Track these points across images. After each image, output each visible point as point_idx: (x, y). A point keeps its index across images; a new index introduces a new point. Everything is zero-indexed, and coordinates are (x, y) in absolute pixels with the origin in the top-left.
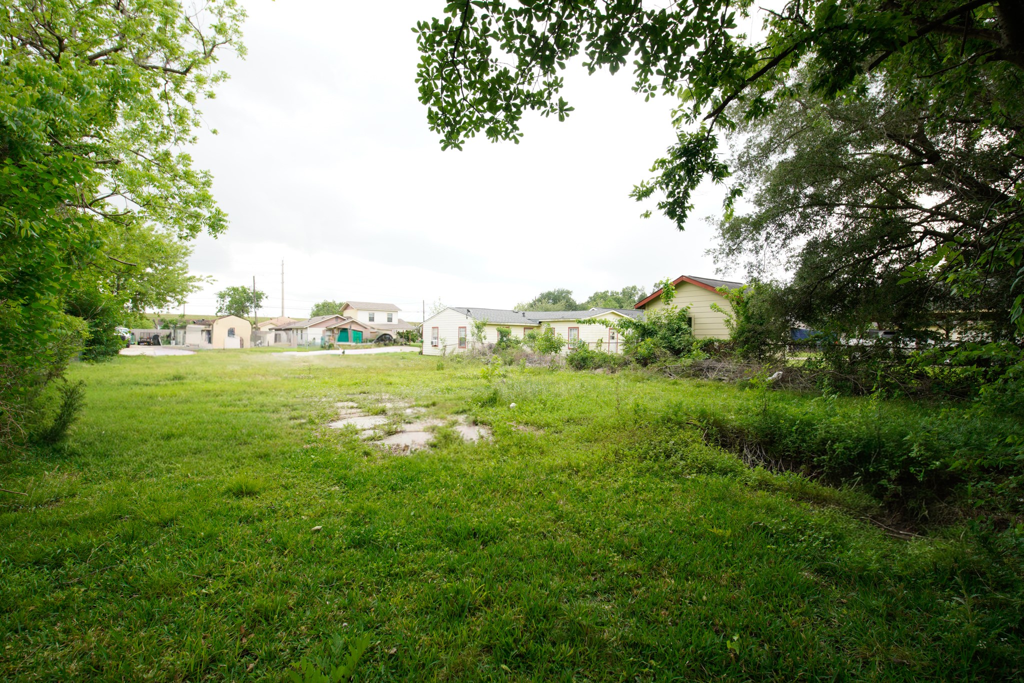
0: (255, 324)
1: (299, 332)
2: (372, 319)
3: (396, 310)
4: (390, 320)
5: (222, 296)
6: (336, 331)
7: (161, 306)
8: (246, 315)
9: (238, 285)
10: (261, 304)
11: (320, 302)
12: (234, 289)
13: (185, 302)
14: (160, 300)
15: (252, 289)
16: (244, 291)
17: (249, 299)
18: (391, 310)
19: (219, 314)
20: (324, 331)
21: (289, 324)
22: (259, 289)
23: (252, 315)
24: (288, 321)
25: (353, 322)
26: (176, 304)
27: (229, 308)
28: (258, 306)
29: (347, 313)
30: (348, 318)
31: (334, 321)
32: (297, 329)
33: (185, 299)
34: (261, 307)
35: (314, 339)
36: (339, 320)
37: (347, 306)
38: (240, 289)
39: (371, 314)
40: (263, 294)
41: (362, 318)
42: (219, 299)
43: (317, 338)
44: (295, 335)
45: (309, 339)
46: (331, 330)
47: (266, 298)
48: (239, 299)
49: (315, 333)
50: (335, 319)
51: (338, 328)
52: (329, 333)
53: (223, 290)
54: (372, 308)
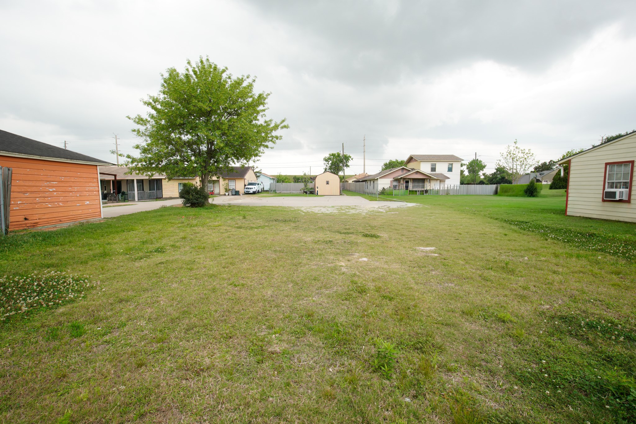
0: (343, 178)
1: (372, 182)
2: (433, 169)
3: (456, 160)
4: (450, 170)
5: (326, 160)
6: (402, 182)
8: (339, 173)
9: (335, 152)
10: (349, 164)
11: (388, 161)
12: (333, 155)
15: (343, 154)
16: (338, 156)
17: (341, 161)
18: (451, 159)
20: (391, 182)
22: (347, 153)
23: (342, 172)
25: (418, 173)
27: (330, 168)
29: (411, 165)
30: (413, 169)
31: (400, 173)
32: (370, 180)
34: (348, 166)
35: (383, 188)
36: (405, 172)
37: (411, 159)
38: (336, 155)
39: (432, 165)
40: (350, 157)
41: (425, 168)
42: (325, 162)
43: (385, 188)
44: (369, 185)
45: (380, 188)
46: (397, 180)
47: (352, 159)
48: (336, 162)
49: (385, 183)
50: (401, 171)
51: (404, 179)
52: (395, 183)
53: (327, 156)
54: (434, 159)
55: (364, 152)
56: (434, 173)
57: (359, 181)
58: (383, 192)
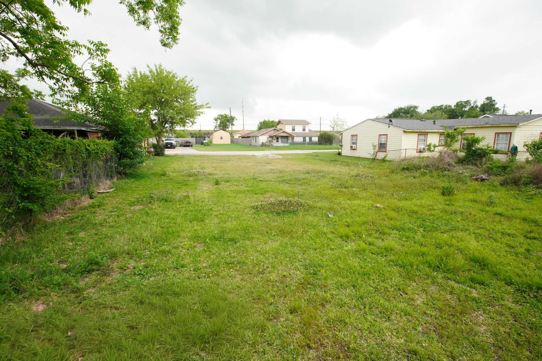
0: (232, 134)
2: (293, 130)
3: (307, 123)
4: (304, 130)
5: (216, 120)
6: (274, 138)
7: (184, 126)
8: (227, 129)
9: (223, 113)
10: (234, 123)
11: (262, 120)
12: (222, 116)
13: (195, 123)
14: (183, 122)
15: (230, 115)
16: (226, 116)
17: (228, 121)
18: (304, 123)
19: (215, 129)
20: (268, 138)
21: (249, 134)
22: (233, 115)
23: (230, 129)
24: (248, 132)
25: (284, 132)
26: (191, 124)
27: (220, 126)
28: (232, 124)
29: (279, 127)
30: (281, 129)
31: (273, 132)
32: (253, 137)
33: (195, 121)
34: (234, 125)
35: (263, 142)
36: (276, 131)
37: (279, 122)
38: (224, 115)
39: (293, 127)
40: (235, 118)
41: (288, 129)
42: (215, 121)
43: (264, 142)
44: (252, 140)
45: (260, 143)
46: (271, 137)
47: (236, 119)
48: (224, 121)
49: (263, 139)
50: (273, 131)
51: (275, 136)
52: (270, 139)
53: (217, 116)
54: (293, 123)
55: (243, 112)
56: (294, 132)
57: (244, 137)
58: (263, 145)
